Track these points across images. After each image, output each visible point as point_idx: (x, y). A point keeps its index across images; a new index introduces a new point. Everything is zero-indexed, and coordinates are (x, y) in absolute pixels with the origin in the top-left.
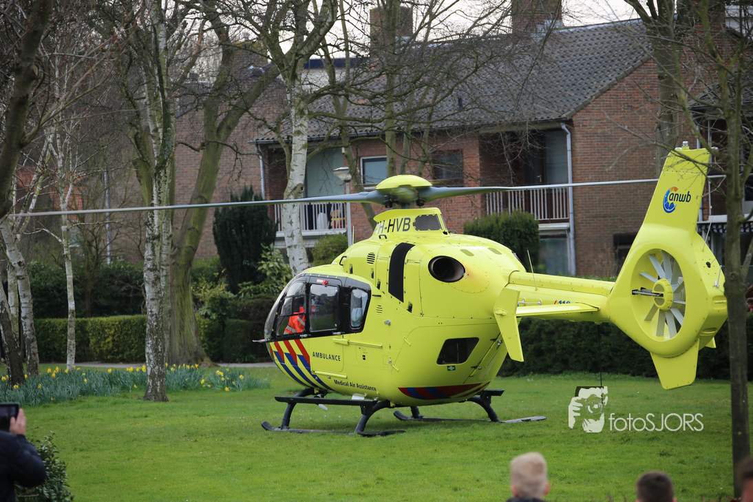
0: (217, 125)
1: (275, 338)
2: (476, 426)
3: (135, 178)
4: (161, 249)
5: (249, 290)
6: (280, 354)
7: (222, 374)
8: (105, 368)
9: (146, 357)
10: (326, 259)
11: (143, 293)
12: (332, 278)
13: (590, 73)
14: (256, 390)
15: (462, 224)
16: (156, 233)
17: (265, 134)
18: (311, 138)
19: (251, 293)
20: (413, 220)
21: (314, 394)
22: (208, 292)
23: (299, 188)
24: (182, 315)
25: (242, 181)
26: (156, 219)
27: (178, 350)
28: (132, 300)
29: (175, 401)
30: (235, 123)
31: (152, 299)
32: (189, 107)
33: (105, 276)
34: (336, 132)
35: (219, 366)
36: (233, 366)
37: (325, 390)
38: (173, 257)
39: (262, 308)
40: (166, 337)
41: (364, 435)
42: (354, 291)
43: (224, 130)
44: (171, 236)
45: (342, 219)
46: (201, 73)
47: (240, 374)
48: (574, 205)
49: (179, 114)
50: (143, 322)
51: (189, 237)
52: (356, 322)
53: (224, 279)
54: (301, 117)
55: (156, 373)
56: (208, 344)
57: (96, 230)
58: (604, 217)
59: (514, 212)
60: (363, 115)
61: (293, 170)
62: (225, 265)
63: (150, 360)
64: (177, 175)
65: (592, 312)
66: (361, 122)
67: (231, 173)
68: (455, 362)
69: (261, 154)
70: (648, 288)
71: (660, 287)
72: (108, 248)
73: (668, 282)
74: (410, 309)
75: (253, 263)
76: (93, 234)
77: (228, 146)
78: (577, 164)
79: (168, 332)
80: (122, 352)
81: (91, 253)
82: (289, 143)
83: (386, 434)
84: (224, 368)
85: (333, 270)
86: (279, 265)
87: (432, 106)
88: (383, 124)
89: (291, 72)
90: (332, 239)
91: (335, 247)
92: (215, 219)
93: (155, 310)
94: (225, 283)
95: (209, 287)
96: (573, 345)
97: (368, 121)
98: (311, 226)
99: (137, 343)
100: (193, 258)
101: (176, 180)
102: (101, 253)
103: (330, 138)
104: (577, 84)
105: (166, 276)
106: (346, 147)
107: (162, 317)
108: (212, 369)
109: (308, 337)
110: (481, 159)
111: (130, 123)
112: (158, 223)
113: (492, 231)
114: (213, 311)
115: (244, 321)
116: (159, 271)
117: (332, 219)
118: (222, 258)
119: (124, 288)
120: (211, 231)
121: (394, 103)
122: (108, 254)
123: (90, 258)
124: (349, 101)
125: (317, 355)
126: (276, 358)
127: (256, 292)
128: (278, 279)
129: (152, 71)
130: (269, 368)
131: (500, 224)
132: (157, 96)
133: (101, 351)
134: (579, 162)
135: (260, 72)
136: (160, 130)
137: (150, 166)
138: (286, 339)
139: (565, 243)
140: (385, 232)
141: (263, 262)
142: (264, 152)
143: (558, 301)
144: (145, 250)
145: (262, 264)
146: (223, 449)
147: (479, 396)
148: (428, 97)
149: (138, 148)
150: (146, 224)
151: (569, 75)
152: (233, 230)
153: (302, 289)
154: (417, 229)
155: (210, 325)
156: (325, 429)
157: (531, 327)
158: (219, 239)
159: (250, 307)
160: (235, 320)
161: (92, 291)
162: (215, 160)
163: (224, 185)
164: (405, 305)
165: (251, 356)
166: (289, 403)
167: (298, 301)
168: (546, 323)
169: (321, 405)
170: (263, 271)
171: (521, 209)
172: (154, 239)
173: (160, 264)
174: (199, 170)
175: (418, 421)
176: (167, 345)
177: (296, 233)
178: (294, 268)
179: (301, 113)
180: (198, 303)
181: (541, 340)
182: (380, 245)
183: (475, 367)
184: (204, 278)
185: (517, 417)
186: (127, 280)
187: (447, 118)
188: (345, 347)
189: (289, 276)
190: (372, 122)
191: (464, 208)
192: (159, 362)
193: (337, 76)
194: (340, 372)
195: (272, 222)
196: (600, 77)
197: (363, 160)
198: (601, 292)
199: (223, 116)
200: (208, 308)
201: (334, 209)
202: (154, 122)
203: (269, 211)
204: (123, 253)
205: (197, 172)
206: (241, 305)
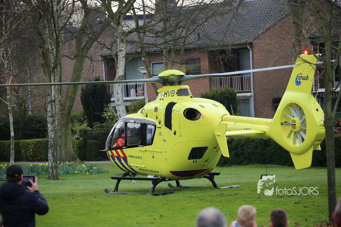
0: (82, 46)
1: (110, 149)
2: (207, 190)
3: (43, 73)
4: (55, 107)
5: (98, 126)
6: (113, 156)
7: (85, 166)
8: (29, 164)
9: (49, 158)
10: (135, 111)
11: (47, 128)
12: (138, 120)
13: (261, 21)
14: (102, 174)
15: (200, 94)
16: (53, 99)
17: (105, 51)
18: (127, 53)
19: (99, 127)
20: (176, 91)
21: (129, 175)
22: (78, 127)
23: (121, 77)
24: (66, 138)
25: (94, 73)
26: (53, 92)
27: (64, 155)
28: (42, 132)
29: (63, 180)
30: (91, 46)
31: (51, 131)
32: (68, 38)
33: (28, 120)
34: (139, 50)
35: (84, 163)
36: (90, 162)
37: (135, 173)
38: (61, 110)
39: (104, 135)
40: (58, 149)
41: (154, 195)
42: (148, 125)
43: (86, 49)
44: (60, 100)
45: (142, 92)
46: (74, 22)
47: (94, 167)
48: (254, 84)
49: (64, 42)
50: (47, 142)
51: (69, 101)
52: (149, 140)
53: (86, 121)
54: (122, 43)
55: (54, 166)
56: (79, 152)
57: (24, 98)
58: (268, 90)
59: (225, 88)
60: (152, 42)
61: (119, 68)
62: (86, 114)
63: (50, 160)
64: (63, 71)
65: (262, 134)
66: (151, 45)
67: (88, 70)
68: (197, 159)
69: (103, 61)
70: (288, 122)
71: (294, 121)
72: (30, 106)
73: (298, 118)
74: (175, 134)
75: (100, 113)
76: (23, 100)
77: (87, 57)
78: (255, 64)
79: (59, 146)
80: (37, 156)
81: (22, 109)
82: (117, 55)
83: (164, 194)
84: (86, 163)
85: (138, 116)
86: (113, 114)
87: (185, 37)
88: (161, 46)
89: (117, 21)
90: (138, 101)
91: (139, 105)
92: (81, 92)
93: (53, 136)
94: (87, 123)
95: (79, 125)
96: (253, 151)
97: (154, 45)
98: (128, 95)
99: (44, 152)
100: (71, 111)
101: (63, 74)
102: (26, 109)
103: (137, 53)
104: (255, 26)
105: (58, 120)
106: (144, 57)
107: (56, 139)
108: (81, 164)
109: (126, 148)
110: (209, 63)
111: (40, 47)
112: (54, 94)
113: (214, 97)
114: (81, 136)
115: (96, 141)
116: (54, 117)
117: (138, 92)
118: (85, 111)
119: (38, 126)
120: (80, 98)
121: (167, 36)
122: (30, 109)
123: (21, 111)
124: (145, 35)
125: (131, 156)
126: (111, 158)
127: (101, 127)
128: (112, 121)
129: (51, 22)
130: (108, 163)
131: (218, 93)
132: (53, 33)
133: (27, 156)
134: (256, 64)
135: (103, 21)
136: (54, 50)
137: (50, 67)
138: (116, 149)
139: (249, 102)
140: (163, 97)
141: (105, 113)
142: (105, 60)
143: (246, 129)
144: (48, 107)
145: (104, 114)
146: (86, 202)
147: (208, 175)
148: (183, 33)
149: (44, 58)
150: (48, 95)
151: (251, 22)
152: (90, 97)
153: (123, 125)
154: (178, 96)
155: (79, 143)
156: (135, 192)
157: (233, 143)
158: (83, 102)
159: (99, 134)
160: (92, 141)
161: (23, 127)
162: (81, 64)
163: (85, 76)
164: (173, 131)
165: (100, 158)
166: (118, 180)
167: (121, 131)
168: (240, 141)
169: (133, 181)
170: (105, 117)
171: (228, 86)
172: (52, 102)
173: (55, 114)
174: (74, 69)
175: (179, 188)
176: (59, 153)
177: (120, 98)
178: (119, 115)
179: (122, 41)
180: (73, 132)
181: (238, 149)
182: (160, 103)
183: (206, 161)
184: (76, 121)
185: (227, 186)
186: (39, 122)
187: (193, 43)
188: (144, 153)
189: (117, 119)
190: (156, 45)
191: (201, 86)
192: (55, 161)
193: (140, 23)
194: (142, 164)
195: (109, 93)
196: (266, 23)
197: (152, 63)
198: (266, 124)
199: (85, 43)
200: (78, 135)
201: (139, 87)
202: (52, 46)
203: (107, 88)
204: (37, 109)
205: (73, 70)
206: (94, 134)
